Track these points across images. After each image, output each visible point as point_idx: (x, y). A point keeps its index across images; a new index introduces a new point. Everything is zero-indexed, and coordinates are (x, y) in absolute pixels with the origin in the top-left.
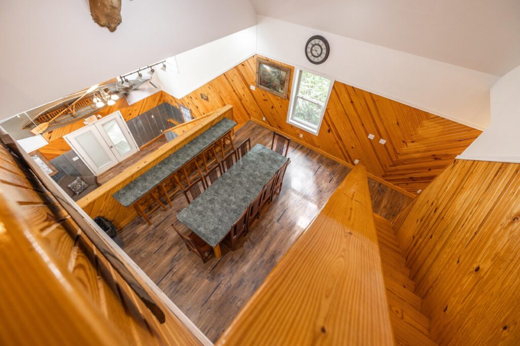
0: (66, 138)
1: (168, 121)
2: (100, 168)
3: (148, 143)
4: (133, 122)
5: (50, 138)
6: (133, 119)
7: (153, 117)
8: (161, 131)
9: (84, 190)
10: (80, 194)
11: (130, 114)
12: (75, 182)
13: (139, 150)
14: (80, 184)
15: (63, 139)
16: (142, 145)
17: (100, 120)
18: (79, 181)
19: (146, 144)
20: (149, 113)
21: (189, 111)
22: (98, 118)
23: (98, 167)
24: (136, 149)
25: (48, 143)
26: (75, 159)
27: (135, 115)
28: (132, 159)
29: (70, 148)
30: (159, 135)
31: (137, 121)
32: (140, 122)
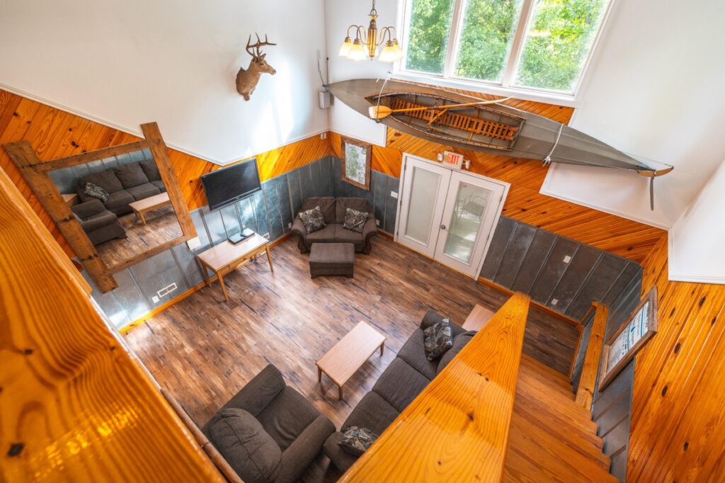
0: (406, 157)
1: (595, 304)
2: (406, 236)
3: (503, 288)
4: (514, 230)
5: (392, 142)
6: (520, 223)
7: (567, 259)
8: (555, 302)
9: (351, 230)
10: (345, 228)
11: (524, 210)
12: (357, 213)
13: (476, 279)
14: (356, 221)
15: (402, 155)
16: (490, 278)
17: (463, 171)
18: (359, 217)
19: (497, 284)
20: (564, 245)
21: (645, 330)
22: (463, 167)
23: (406, 233)
24: (474, 272)
25: (384, 146)
26: (393, 194)
27: (532, 219)
28: (447, 275)
29: (398, 176)
30: (539, 301)
31: (524, 233)
32: (528, 242)
